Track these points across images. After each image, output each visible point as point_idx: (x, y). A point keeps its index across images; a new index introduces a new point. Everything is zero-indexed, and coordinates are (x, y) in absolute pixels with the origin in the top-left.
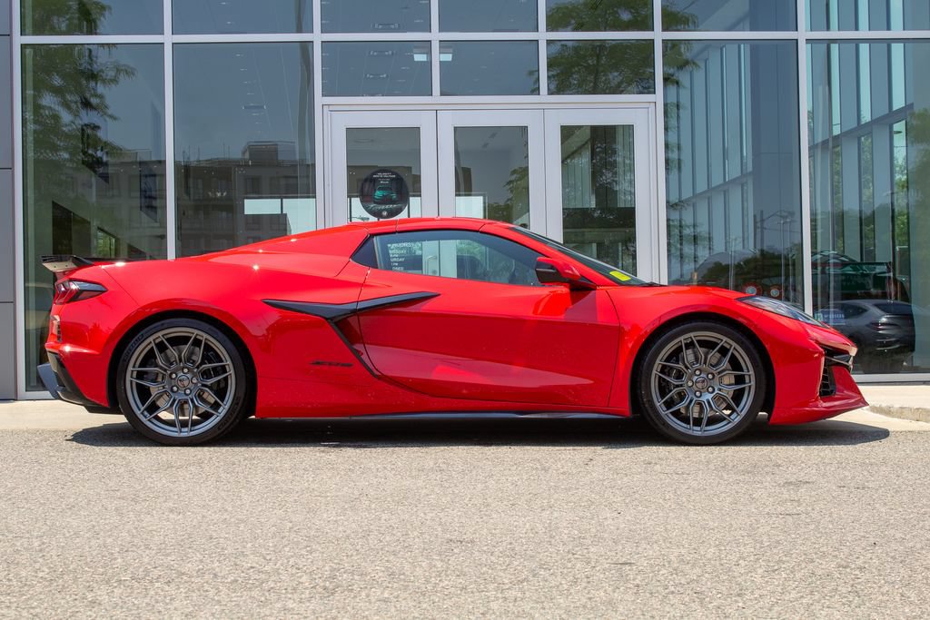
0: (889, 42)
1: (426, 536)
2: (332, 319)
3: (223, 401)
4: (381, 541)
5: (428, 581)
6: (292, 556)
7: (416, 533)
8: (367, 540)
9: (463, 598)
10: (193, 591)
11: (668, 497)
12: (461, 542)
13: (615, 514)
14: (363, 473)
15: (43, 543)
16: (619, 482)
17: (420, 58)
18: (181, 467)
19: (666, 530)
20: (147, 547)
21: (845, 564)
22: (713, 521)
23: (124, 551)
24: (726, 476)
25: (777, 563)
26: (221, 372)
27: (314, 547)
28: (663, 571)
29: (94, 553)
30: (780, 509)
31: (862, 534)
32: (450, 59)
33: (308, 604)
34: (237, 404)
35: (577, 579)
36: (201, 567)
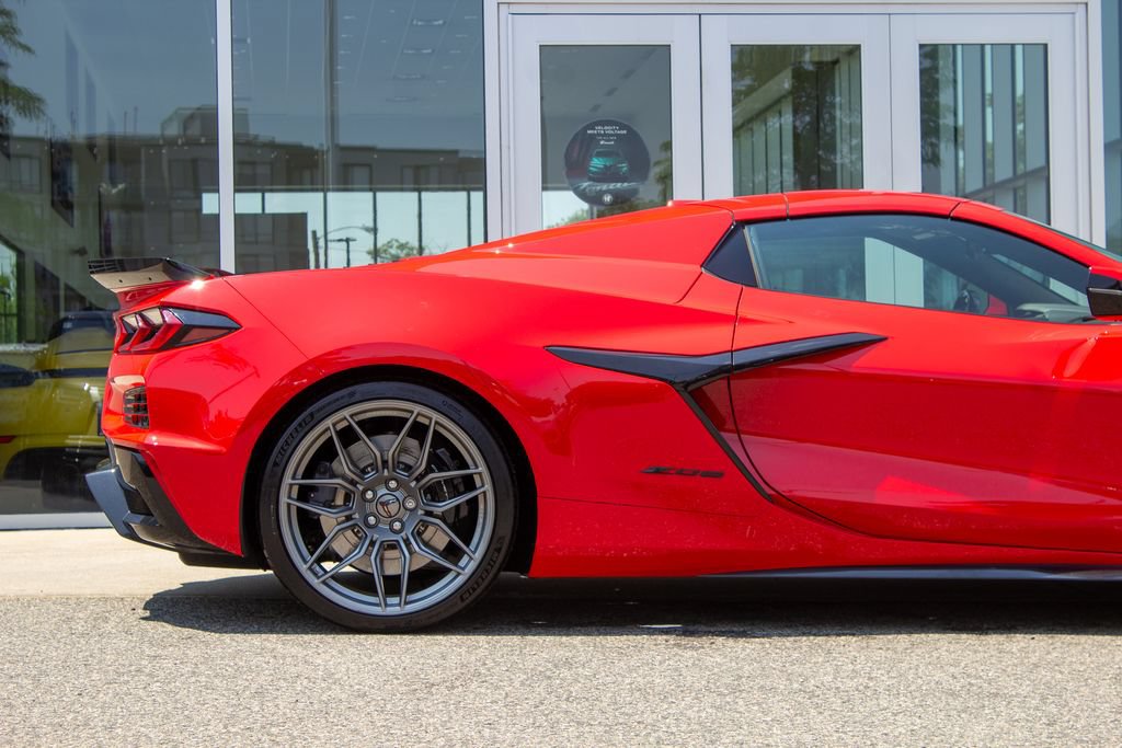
2: (687, 385)
3: (468, 543)
26: (462, 488)
34: (499, 550)
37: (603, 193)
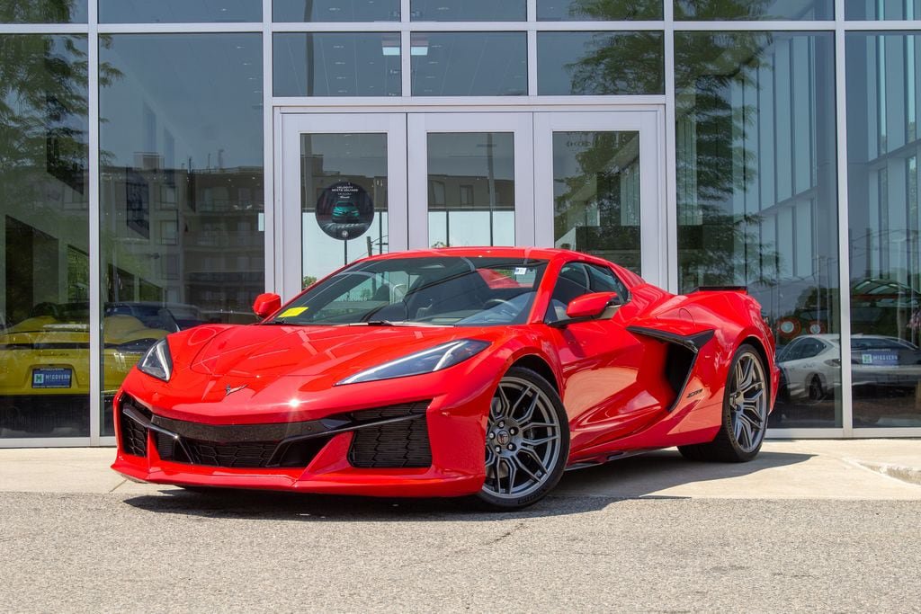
17: (390, 51)
32: (426, 53)
37: (342, 230)
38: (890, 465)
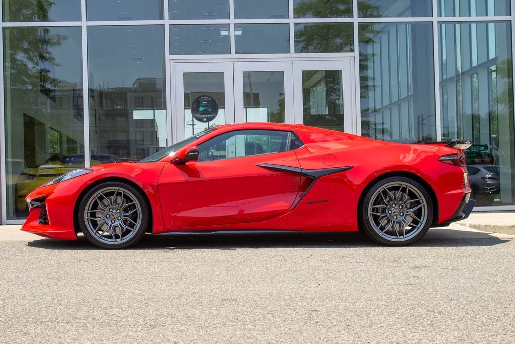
0: (487, 22)
1: (212, 297)
4: (187, 300)
5: (206, 321)
6: (137, 309)
7: (206, 296)
8: (179, 299)
9: (223, 329)
10: (80, 327)
11: (348, 275)
12: (230, 300)
13: (317, 285)
14: (185, 264)
15: (5, 303)
16: (324, 267)
17: (224, 33)
18: (87, 261)
19: (342, 293)
20: (60, 304)
21: (431, 310)
22: (369, 288)
23: (47, 306)
24: (382, 264)
25: (396, 310)
27: (150, 303)
28: (334, 315)
29: (31, 308)
30: (407, 281)
31: (446, 294)
32: (241, 34)
33: (140, 333)
35: (286, 319)
36: (87, 314)
37: (203, 118)
38: (471, 223)
